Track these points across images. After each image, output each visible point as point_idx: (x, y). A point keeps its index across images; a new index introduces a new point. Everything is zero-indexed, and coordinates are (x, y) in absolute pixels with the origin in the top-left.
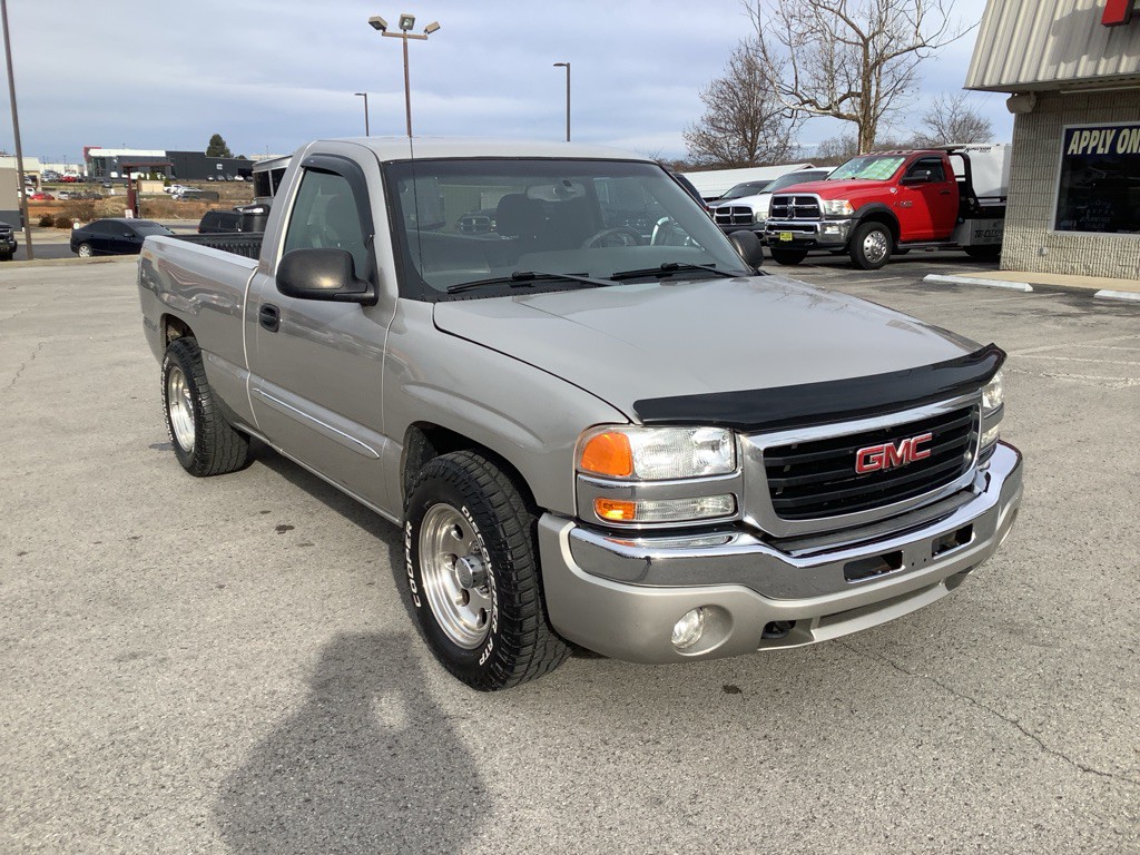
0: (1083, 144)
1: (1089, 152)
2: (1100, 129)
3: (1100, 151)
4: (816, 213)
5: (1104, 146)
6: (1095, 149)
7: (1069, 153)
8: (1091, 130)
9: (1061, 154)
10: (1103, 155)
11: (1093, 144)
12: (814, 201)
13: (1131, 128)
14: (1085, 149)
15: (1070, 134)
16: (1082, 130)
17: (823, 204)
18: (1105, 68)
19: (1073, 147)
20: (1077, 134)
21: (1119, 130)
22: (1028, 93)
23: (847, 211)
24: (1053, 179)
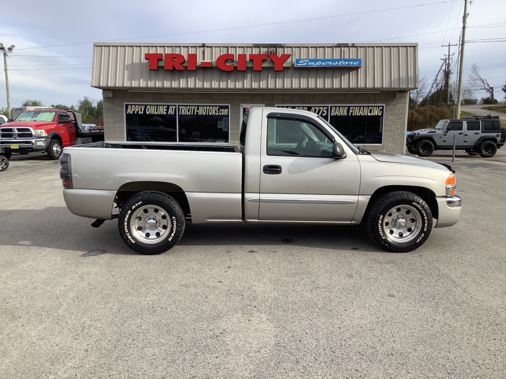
0: (133, 110)
1: (136, 113)
2: (139, 105)
3: (140, 113)
4: (31, 135)
5: (141, 111)
6: (138, 112)
7: (128, 113)
8: (135, 105)
9: (125, 113)
10: (141, 114)
11: (137, 110)
12: (29, 130)
13: (150, 105)
14: (134, 112)
15: (127, 106)
16: (131, 105)
17: (33, 131)
18: (151, 84)
19: (129, 111)
20: (130, 106)
21: (146, 106)
22: (110, 90)
23: (44, 134)
24: (123, 122)
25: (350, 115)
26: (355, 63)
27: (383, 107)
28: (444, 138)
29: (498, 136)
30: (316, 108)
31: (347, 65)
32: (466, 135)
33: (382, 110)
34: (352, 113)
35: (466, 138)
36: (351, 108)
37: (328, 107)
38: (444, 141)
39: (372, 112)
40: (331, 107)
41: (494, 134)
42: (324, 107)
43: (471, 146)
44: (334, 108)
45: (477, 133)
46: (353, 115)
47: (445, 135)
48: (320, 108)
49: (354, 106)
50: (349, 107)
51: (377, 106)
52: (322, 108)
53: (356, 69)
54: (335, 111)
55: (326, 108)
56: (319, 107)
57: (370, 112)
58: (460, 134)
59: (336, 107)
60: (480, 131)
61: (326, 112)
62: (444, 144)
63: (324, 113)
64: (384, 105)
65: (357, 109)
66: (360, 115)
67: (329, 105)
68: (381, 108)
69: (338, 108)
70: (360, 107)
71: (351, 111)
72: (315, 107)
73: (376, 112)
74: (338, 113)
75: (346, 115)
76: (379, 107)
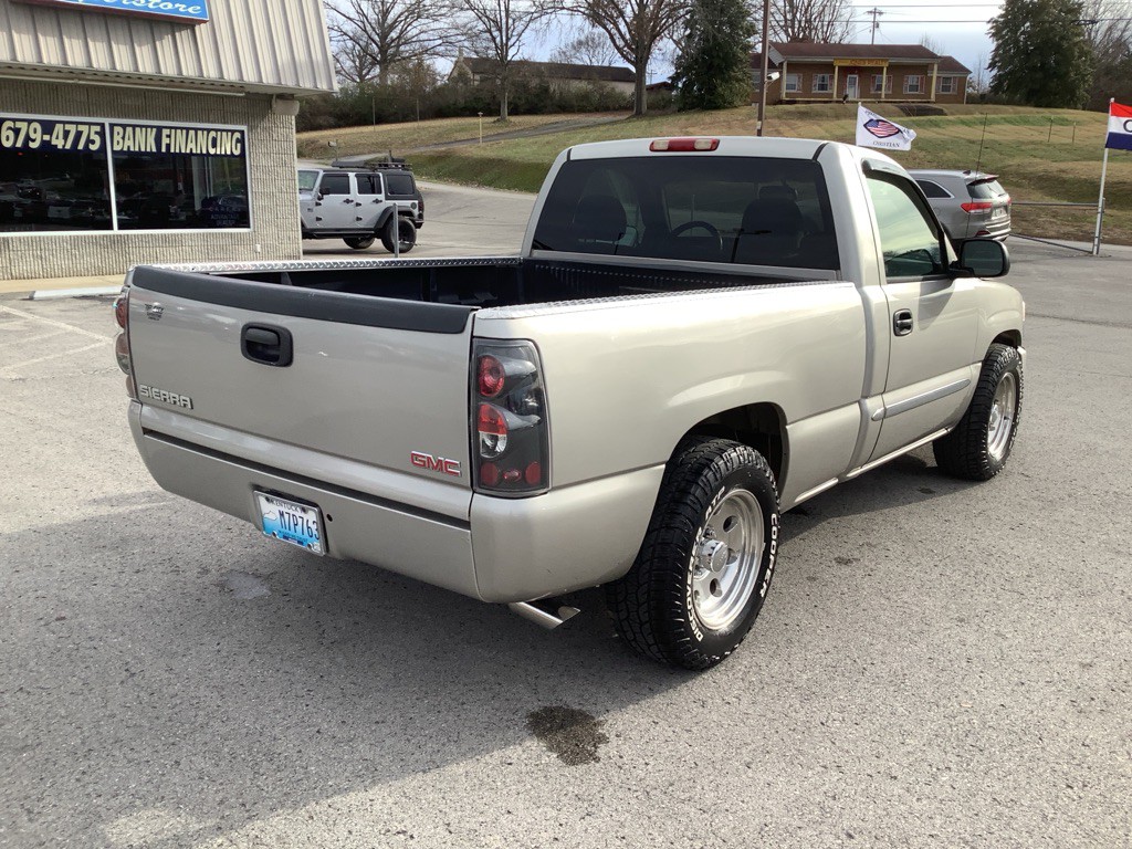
25: (164, 150)
26: (190, 10)
27: (242, 132)
28: (318, 211)
29: (413, 206)
30: (68, 127)
31: (170, 11)
32: (358, 205)
33: (241, 141)
34: (168, 146)
35: (359, 212)
36: (165, 132)
37: (102, 125)
38: (318, 219)
39: (218, 144)
40: (112, 126)
41: (408, 203)
42: (90, 124)
43: (370, 229)
44: (120, 129)
45: (377, 201)
46: (172, 151)
47: (318, 204)
48: (81, 128)
49: (171, 128)
50: (159, 129)
51: (227, 131)
52: (84, 128)
53: (190, 24)
54: (123, 138)
55: (98, 128)
56: (77, 123)
57: (214, 146)
58: (348, 201)
59: (124, 127)
60: (381, 197)
61: (97, 139)
62: (318, 225)
63: (93, 142)
64: (244, 128)
65: (181, 136)
66: (188, 151)
67: (107, 121)
68: (237, 135)
69: (129, 130)
70: (188, 129)
71: (165, 141)
72: (64, 123)
73: (227, 146)
74: (130, 143)
75: (154, 150)
76: (233, 132)
